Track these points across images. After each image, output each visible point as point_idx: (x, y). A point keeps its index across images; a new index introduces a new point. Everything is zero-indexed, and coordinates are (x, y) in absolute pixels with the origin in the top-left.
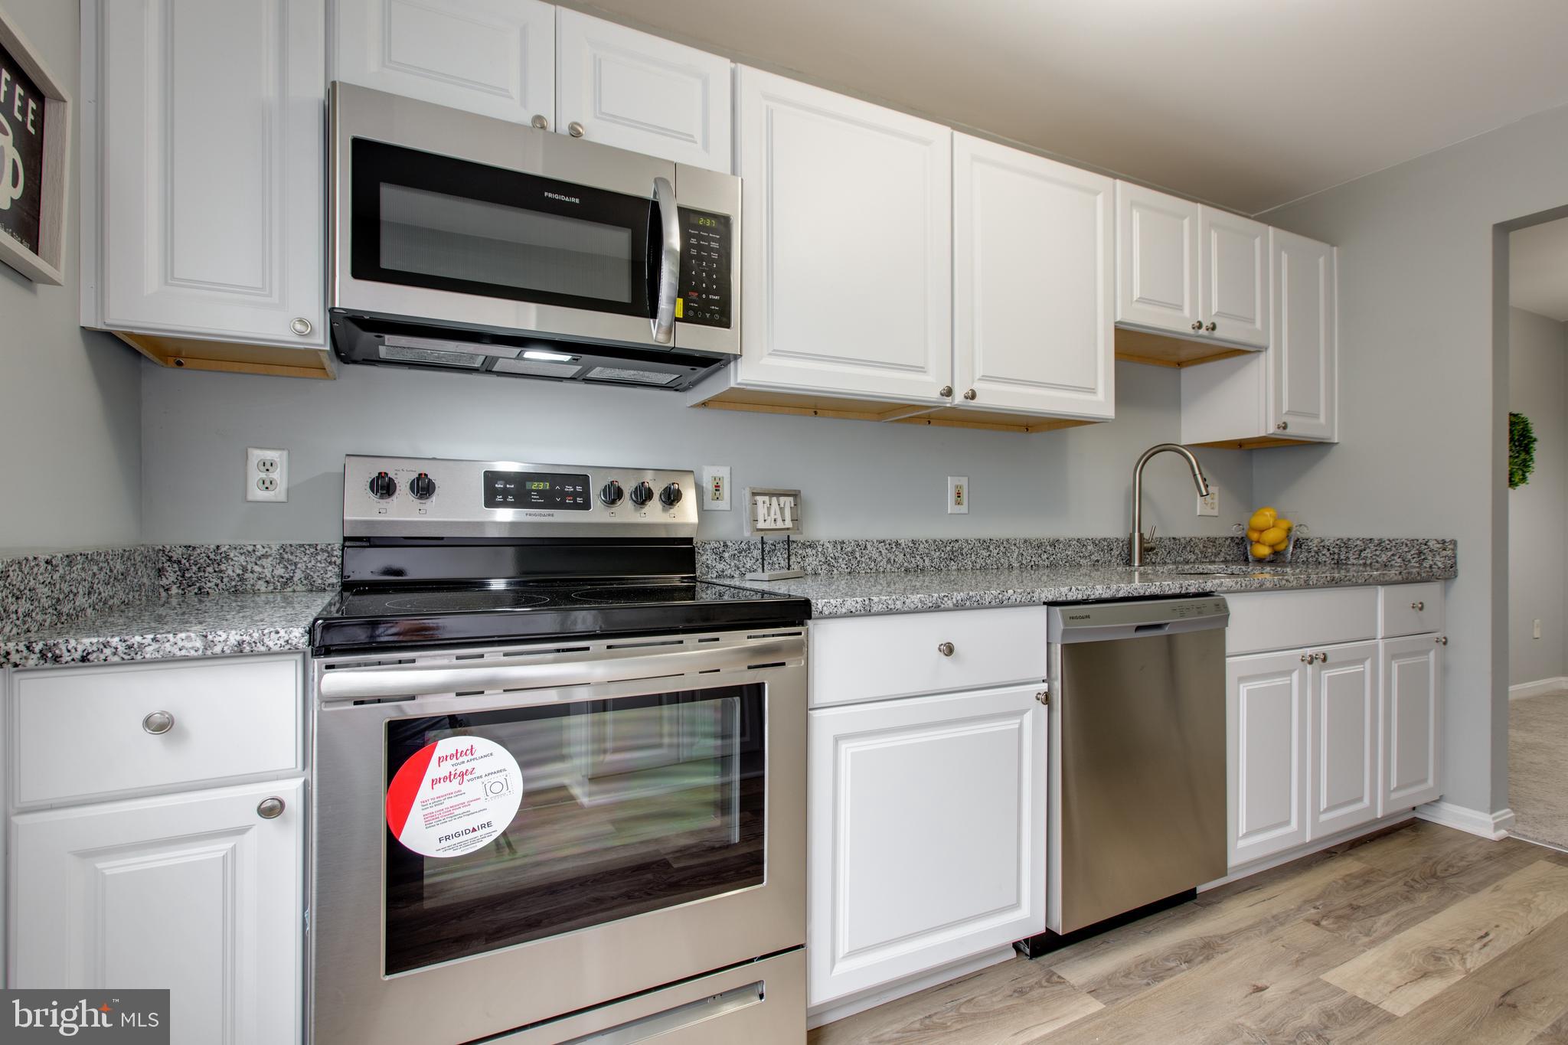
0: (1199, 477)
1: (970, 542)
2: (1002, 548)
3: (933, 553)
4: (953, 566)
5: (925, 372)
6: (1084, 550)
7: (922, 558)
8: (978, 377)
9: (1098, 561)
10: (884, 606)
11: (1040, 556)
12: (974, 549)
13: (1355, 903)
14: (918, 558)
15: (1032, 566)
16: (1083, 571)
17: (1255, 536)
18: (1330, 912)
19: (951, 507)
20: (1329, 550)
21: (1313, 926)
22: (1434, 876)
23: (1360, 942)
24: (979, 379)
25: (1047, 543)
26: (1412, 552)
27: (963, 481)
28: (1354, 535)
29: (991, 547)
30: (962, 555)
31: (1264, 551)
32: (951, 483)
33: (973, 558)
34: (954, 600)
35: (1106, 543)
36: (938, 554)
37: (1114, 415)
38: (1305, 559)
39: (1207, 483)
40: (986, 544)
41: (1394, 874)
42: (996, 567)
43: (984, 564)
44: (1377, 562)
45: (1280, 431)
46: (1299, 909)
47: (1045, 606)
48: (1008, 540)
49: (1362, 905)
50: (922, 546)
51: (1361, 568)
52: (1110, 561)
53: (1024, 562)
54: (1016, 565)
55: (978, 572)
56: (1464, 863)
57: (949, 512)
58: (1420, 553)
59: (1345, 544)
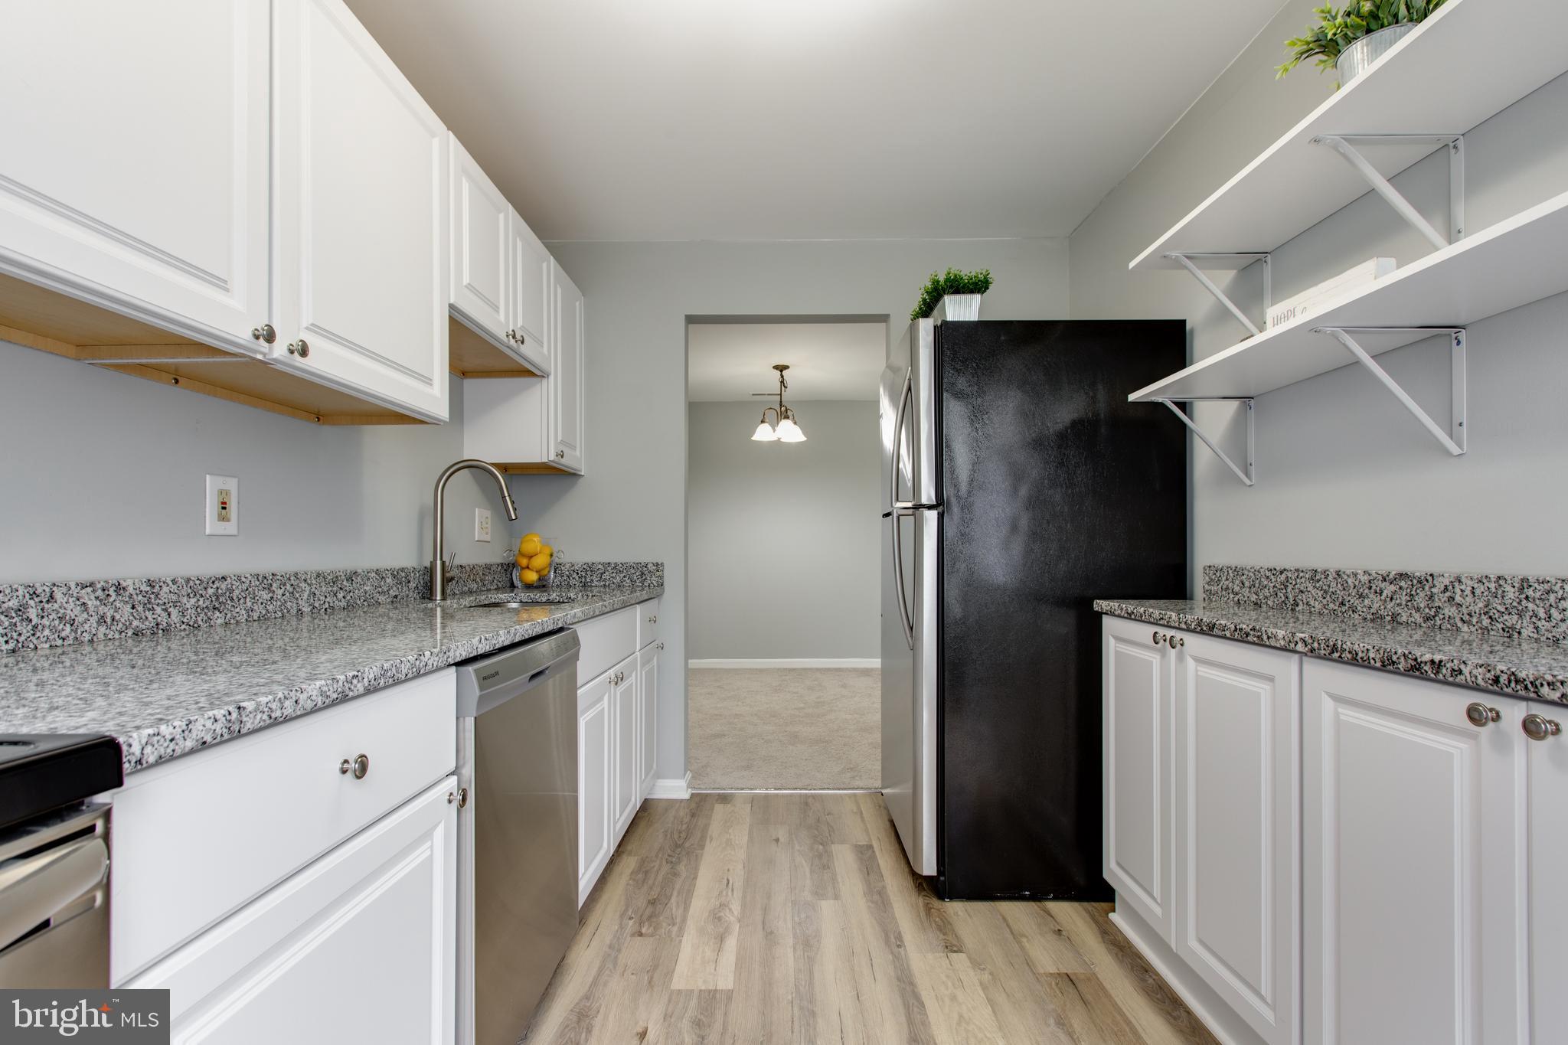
0: (507, 498)
1: (243, 579)
2: (288, 587)
3: (185, 600)
4: (218, 619)
5: (227, 290)
6: (382, 583)
7: (166, 610)
8: (305, 325)
9: (396, 597)
10: (265, 717)
11: (335, 595)
12: (250, 589)
13: (650, 898)
14: (159, 610)
15: (326, 609)
16: (381, 610)
17: (524, 562)
18: (641, 916)
19: (211, 525)
20: (578, 574)
21: (639, 938)
22: (677, 846)
23: (674, 933)
24: (307, 328)
25: (343, 577)
26: (637, 574)
27: (231, 485)
28: (596, 560)
29: (274, 585)
30: (232, 599)
31: (532, 577)
32: (212, 485)
33: (249, 604)
34: (366, 680)
35: (403, 574)
36: (193, 601)
37: (448, 417)
38: (559, 583)
39: (515, 506)
40: (266, 581)
41: (657, 856)
42: (280, 615)
43: (264, 612)
44: (613, 583)
45: (557, 459)
46: (621, 927)
47: (454, 668)
48: (296, 575)
49: (655, 897)
50: (165, 589)
51: (602, 589)
52: (408, 596)
53: (316, 605)
54: (306, 609)
55: (256, 623)
56: (684, 827)
57: (208, 532)
58: (643, 574)
59: (590, 568)
